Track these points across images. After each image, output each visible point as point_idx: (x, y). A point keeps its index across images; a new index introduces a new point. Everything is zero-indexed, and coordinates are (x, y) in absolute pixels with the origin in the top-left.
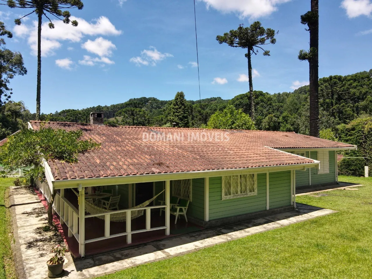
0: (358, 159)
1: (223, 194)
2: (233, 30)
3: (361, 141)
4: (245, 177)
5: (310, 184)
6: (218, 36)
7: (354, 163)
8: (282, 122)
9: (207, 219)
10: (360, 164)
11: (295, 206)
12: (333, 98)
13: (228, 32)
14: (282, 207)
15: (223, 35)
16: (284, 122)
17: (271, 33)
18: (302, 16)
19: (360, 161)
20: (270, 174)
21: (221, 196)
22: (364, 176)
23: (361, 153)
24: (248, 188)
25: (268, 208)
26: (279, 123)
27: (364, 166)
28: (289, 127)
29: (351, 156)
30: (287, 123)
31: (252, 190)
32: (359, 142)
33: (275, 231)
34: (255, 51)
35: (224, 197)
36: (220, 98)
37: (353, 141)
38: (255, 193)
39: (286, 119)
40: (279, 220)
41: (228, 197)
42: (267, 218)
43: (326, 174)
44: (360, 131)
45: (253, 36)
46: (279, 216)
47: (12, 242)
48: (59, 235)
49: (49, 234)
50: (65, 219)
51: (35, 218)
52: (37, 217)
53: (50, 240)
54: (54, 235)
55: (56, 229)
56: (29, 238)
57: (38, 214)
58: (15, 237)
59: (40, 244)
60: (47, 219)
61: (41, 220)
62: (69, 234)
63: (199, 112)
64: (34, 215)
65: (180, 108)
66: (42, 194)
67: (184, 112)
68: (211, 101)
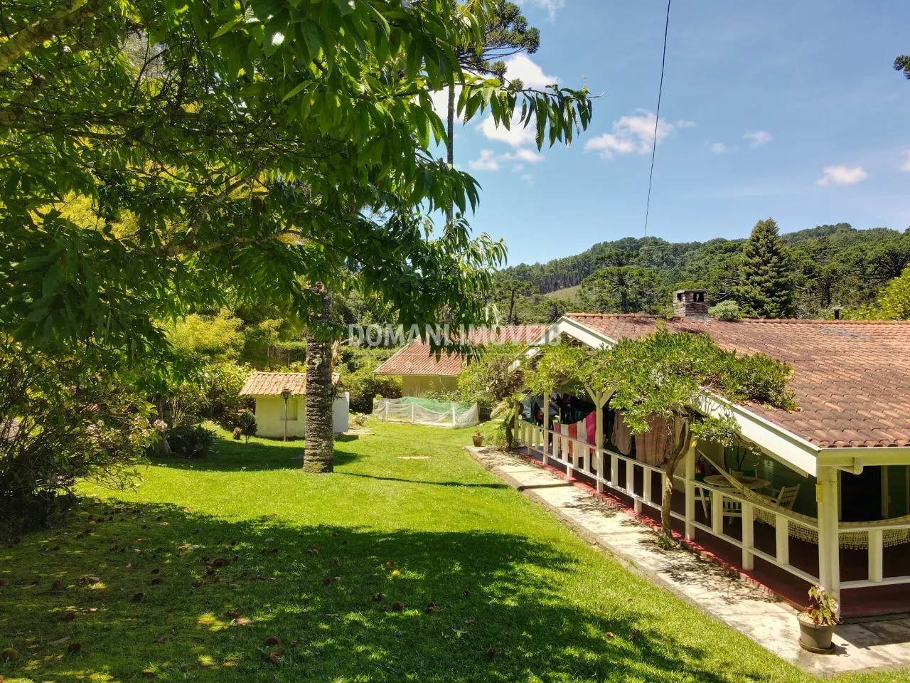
47: (625, 564)
48: (713, 563)
49: (686, 558)
50: (716, 529)
51: (604, 518)
52: (608, 516)
53: (706, 571)
54: (698, 559)
55: (685, 547)
56: (651, 561)
57: (602, 511)
58: (620, 555)
59: (690, 574)
60: (635, 525)
61: (624, 523)
62: (747, 562)
63: (808, 270)
64: (597, 513)
65: (766, 262)
66: (563, 468)
67: (778, 273)
68: (819, 235)
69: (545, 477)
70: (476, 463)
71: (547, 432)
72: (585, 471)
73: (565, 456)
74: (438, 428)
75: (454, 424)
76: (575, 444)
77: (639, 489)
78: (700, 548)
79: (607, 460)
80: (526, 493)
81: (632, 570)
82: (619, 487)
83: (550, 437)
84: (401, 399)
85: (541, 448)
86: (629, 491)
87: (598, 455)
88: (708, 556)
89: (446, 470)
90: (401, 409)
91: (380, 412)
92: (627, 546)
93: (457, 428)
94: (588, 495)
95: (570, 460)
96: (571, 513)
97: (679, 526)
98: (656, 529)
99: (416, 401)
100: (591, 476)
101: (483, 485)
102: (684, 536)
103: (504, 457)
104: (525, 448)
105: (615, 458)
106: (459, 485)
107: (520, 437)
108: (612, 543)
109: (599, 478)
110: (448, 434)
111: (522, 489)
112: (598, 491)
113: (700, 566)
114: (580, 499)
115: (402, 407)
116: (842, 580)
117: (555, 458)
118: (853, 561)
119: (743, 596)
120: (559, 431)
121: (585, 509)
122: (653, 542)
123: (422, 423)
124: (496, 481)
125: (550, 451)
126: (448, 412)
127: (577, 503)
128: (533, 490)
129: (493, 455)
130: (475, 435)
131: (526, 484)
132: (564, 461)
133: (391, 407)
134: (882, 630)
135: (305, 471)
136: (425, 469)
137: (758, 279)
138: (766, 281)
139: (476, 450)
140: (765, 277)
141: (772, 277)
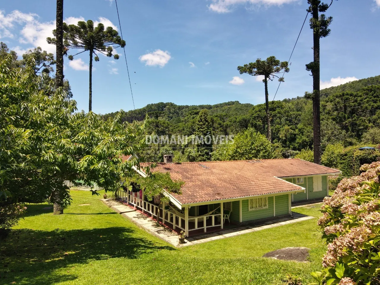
1: (249, 208)
2: (252, 63)
3: (351, 164)
4: (261, 199)
5: (307, 199)
6: (238, 67)
8: (298, 134)
9: (241, 221)
11: (291, 215)
12: (345, 113)
13: (248, 64)
14: (282, 215)
15: (243, 66)
16: (300, 134)
17: (285, 65)
18: (306, 65)
20: (275, 197)
24: (263, 204)
25: (274, 216)
26: (295, 135)
28: (304, 139)
29: (344, 175)
30: (303, 135)
31: (265, 205)
33: (278, 227)
34: (271, 78)
35: (250, 210)
36: (238, 102)
37: (345, 164)
38: (267, 207)
39: (302, 131)
40: (280, 222)
41: (252, 210)
42: (274, 221)
43: (320, 192)
44: (351, 156)
45: (269, 67)
46: (280, 220)
47: (147, 231)
48: (167, 229)
49: (162, 228)
50: (169, 221)
52: (145, 219)
53: (165, 231)
54: (165, 228)
55: (162, 226)
56: (153, 229)
57: (143, 218)
58: (146, 229)
59: (162, 232)
60: (151, 221)
61: (149, 221)
62: (174, 228)
63: (220, 124)
64: (142, 218)
65: (204, 124)
66: (133, 206)
67: (208, 128)
68: (229, 105)
69: (128, 209)
70: (105, 205)
71: (128, 195)
72: (139, 207)
73: (133, 202)
76: (136, 199)
77: (153, 212)
78: (165, 225)
79: (145, 203)
80: (122, 214)
81: (149, 232)
82: (148, 211)
85: (126, 199)
86: (151, 212)
87: (143, 202)
88: (167, 227)
92: (148, 227)
94: (140, 214)
95: (135, 203)
96: (135, 219)
97: (161, 220)
98: (156, 222)
100: (141, 208)
101: (109, 213)
102: (162, 223)
103: (114, 202)
104: (121, 199)
105: (147, 203)
107: (119, 195)
108: (145, 227)
109: (143, 208)
111: (121, 213)
112: (143, 212)
114: (138, 215)
116: (189, 229)
117: (131, 203)
118: (192, 224)
119: (172, 235)
120: (132, 194)
121: (139, 218)
122: (155, 225)
123: (83, 190)
124: (113, 211)
125: (129, 200)
127: (136, 216)
128: (124, 213)
129: (111, 202)
130: (104, 195)
131: (122, 212)
132: (133, 203)
134: (195, 238)
135: (54, 214)
136: (90, 209)
137: (201, 130)
138: (204, 131)
139: (105, 200)
140: (204, 129)
141: (206, 130)
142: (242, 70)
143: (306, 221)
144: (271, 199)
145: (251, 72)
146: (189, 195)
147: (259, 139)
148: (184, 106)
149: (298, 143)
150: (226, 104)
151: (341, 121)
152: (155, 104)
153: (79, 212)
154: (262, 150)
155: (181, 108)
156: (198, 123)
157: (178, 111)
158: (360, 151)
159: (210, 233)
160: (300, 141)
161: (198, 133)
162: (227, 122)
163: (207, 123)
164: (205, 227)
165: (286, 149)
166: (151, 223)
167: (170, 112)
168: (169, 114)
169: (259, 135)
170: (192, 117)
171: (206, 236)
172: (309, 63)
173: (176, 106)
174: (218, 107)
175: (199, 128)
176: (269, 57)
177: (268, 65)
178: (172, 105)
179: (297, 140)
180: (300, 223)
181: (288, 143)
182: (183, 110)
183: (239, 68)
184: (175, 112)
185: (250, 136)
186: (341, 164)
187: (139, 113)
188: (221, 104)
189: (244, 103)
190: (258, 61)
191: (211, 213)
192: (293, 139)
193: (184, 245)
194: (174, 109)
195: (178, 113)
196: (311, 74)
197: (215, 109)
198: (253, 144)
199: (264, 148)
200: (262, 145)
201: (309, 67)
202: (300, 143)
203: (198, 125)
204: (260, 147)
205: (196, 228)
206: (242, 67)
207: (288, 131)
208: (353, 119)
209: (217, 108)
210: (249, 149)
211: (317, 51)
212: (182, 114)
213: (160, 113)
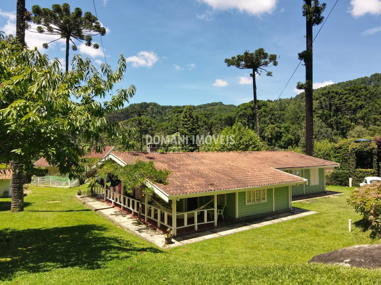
0: (344, 172)
1: (246, 202)
2: (240, 55)
3: (346, 158)
4: (260, 191)
5: (304, 193)
6: (226, 59)
7: (341, 175)
8: (283, 132)
9: (237, 216)
10: (345, 176)
11: (292, 210)
12: (330, 110)
13: (236, 56)
14: (283, 210)
15: (231, 59)
16: (285, 132)
17: (273, 58)
18: (299, 54)
19: (345, 174)
20: (275, 188)
21: (245, 202)
22: (348, 186)
23: (346, 168)
24: (261, 197)
25: (274, 211)
26: (281, 133)
27: (349, 178)
28: (290, 137)
29: (339, 169)
30: (288, 133)
31: (264, 199)
32: (344, 159)
33: (279, 223)
34: (259, 72)
35: (247, 204)
36: (221, 103)
37: (340, 158)
38: (266, 201)
39: (288, 129)
40: (281, 217)
41: (249, 203)
42: (273, 216)
43: (316, 186)
44: (345, 149)
45: (257, 60)
46: (281, 215)
48: (150, 227)
49: (144, 226)
50: (152, 218)
51: (123, 217)
52: (124, 217)
53: (148, 229)
54: (147, 226)
55: (145, 223)
56: (134, 228)
58: (125, 228)
59: (144, 230)
60: (132, 218)
61: (128, 218)
62: (159, 225)
63: (205, 122)
64: (121, 216)
65: (189, 121)
66: (111, 202)
67: (193, 124)
68: (213, 106)
69: (105, 205)
70: (79, 202)
71: (106, 190)
72: (118, 203)
73: (111, 198)
74: (62, 188)
75: (69, 186)
76: (115, 193)
77: (133, 208)
78: (148, 223)
79: (124, 199)
80: (97, 212)
82: (128, 207)
83: (107, 191)
84: (45, 177)
85: (104, 195)
86: (131, 208)
87: (122, 197)
88: (150, 225)
89: (67, 205)
90: (45, 181)
91: (35, 182)
92: (128, 225)
93: (70, 188)
94: (118, 210)
95: (113, 199)
96: (112, 217)
97: (143, 217)
98: (137, 219)
99: (52, 177)
100: (120, 204)
101: (82, 210)
102: (145, 220)
103: (89, 199)
104: (98, 195)
105: (127, 198)
106: (73, 211)
107: (96, 191)
108: (123, 225)
109: (122, 205)
110: (67, 191)
111: (96, 210)
112: (122, 209)
113: (147, 228)
114: (116, 212)
115: (46, 180)
116: (177, 227)
117: (108, 199)
118: (180, 221)
119: (156, 234)
120: (110, 189)
121: (117, 215)
122: (136, 223)
123: (55, 186)
124: (87, 208)
125: (107, 196)
126: (67, 182)
127: (114, 213)
128: (100, 210)
129: (86, 199)
130: (79, 191)
131: (97, 209)
132: (111, 199)
133: (40, 180)
134: (185, 237)
135: (12, 211)
136: (59, 206)
137: (186, 126)
138: (189, 127)
139: (79, 197)
140: (189, 126)
141: (191, 126)
142: (230, 63)
143: (309, 216)
144: (270, 191)
145: (238, 66)
146: (178, 186)
147: (248, 133)
148: (167, 106)
149: (284, 141)
150: (209, 105)
151: (326, 119)
152: (138, 104)
153: (45, 209)
154: (251, 145)
155: (164, 108)
156: (183, 119)
157: (161, 111)
158: (355, 144)
159: (202, 231)
160: (286, 139)
161: (182, 129)
162: (212, 120)
163: (192, 120)
164: (196, 224)
165: (272, 147)
166: (131, 221)
167: (153, 112)
168: (152, 114)
169: (247, 129)
170: (176, 115)
171: (197, 234)
172: (301, 52)
173: (160, 106)
174: (202, 107)
175: (183, 125)
176: (257, 49)
177: (257, 58)
178: (155, 105)
179: (283, 138)
180: (303, 218)
181: (274, 141)
182: (167, 110)
183: (227, 61)
184: (158, 112)
185: (238, 131)
186: (335, 157)
187: (122, 113)
188: (204, 105)
189: (227, 104)
190: (246, 54)
191: (203, 207)
192: (278, 137)
193: (172, 246)
194: (158, 109)
195: (161, 113)
196: (304, 63)
197: (199, 109)
198: (241, 138)
199: (253, 143)
200: (251, 139)
201: (302, 56)
202: (286, 141)
203: (183, 121)
204: (249, 142)
205: (186, 225)
206: (229, 60)
207: (274, 129)
208: (339, 117)
209: (200, 108)
210: (237, 144)
211: (310, 39)
212: (165, 114)
213: (143, 112)
